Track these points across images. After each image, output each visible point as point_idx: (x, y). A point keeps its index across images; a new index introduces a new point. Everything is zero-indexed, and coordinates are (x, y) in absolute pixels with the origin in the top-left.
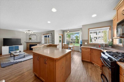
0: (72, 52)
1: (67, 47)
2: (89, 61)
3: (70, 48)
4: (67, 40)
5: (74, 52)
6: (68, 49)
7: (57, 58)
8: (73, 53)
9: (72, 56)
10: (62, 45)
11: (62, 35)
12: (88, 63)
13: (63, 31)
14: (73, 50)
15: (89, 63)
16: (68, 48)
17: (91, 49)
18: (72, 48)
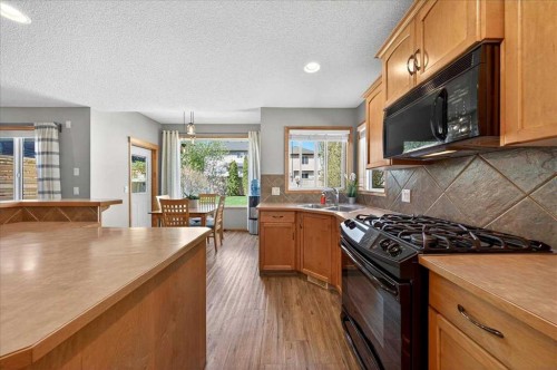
0: (212, 240)
1: (183, 214)
2: (288, 267)
3: (201, 219)
4: (183, 176)
5: (222, 238)
6: (188, 225)
7: (29, 353)
8: (219, 244)
9: (210, 260)
10: (154, 206)
11: (153, 151)
12: (284, 276)
13: (163, 128)
14: (218, 227)
15: (289, 276)
16: (192, 220)
17: (297, 212)
18: (210, 219)
